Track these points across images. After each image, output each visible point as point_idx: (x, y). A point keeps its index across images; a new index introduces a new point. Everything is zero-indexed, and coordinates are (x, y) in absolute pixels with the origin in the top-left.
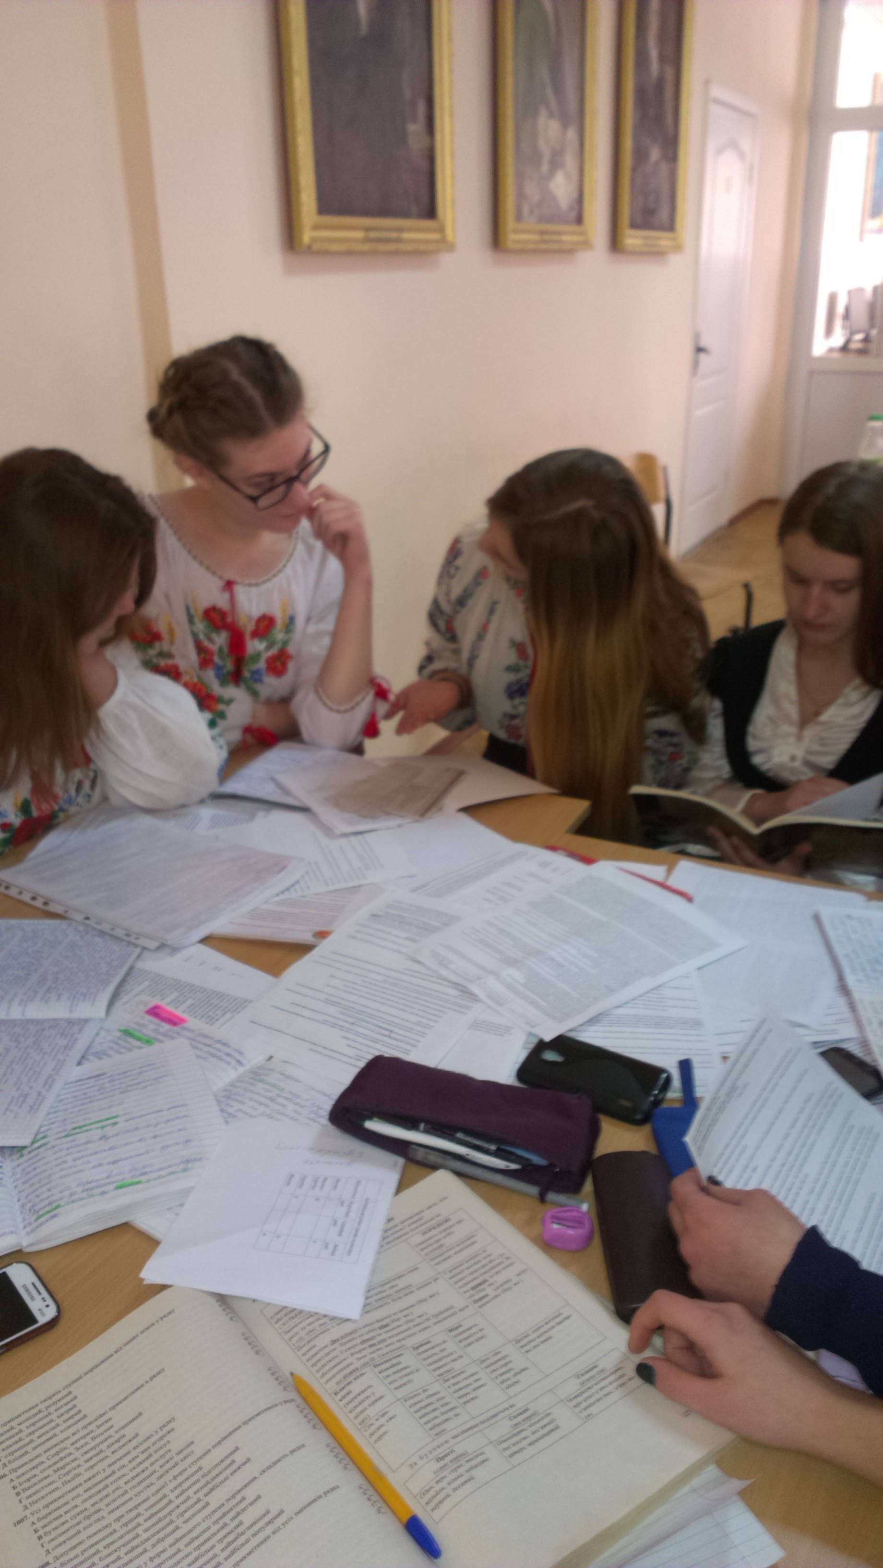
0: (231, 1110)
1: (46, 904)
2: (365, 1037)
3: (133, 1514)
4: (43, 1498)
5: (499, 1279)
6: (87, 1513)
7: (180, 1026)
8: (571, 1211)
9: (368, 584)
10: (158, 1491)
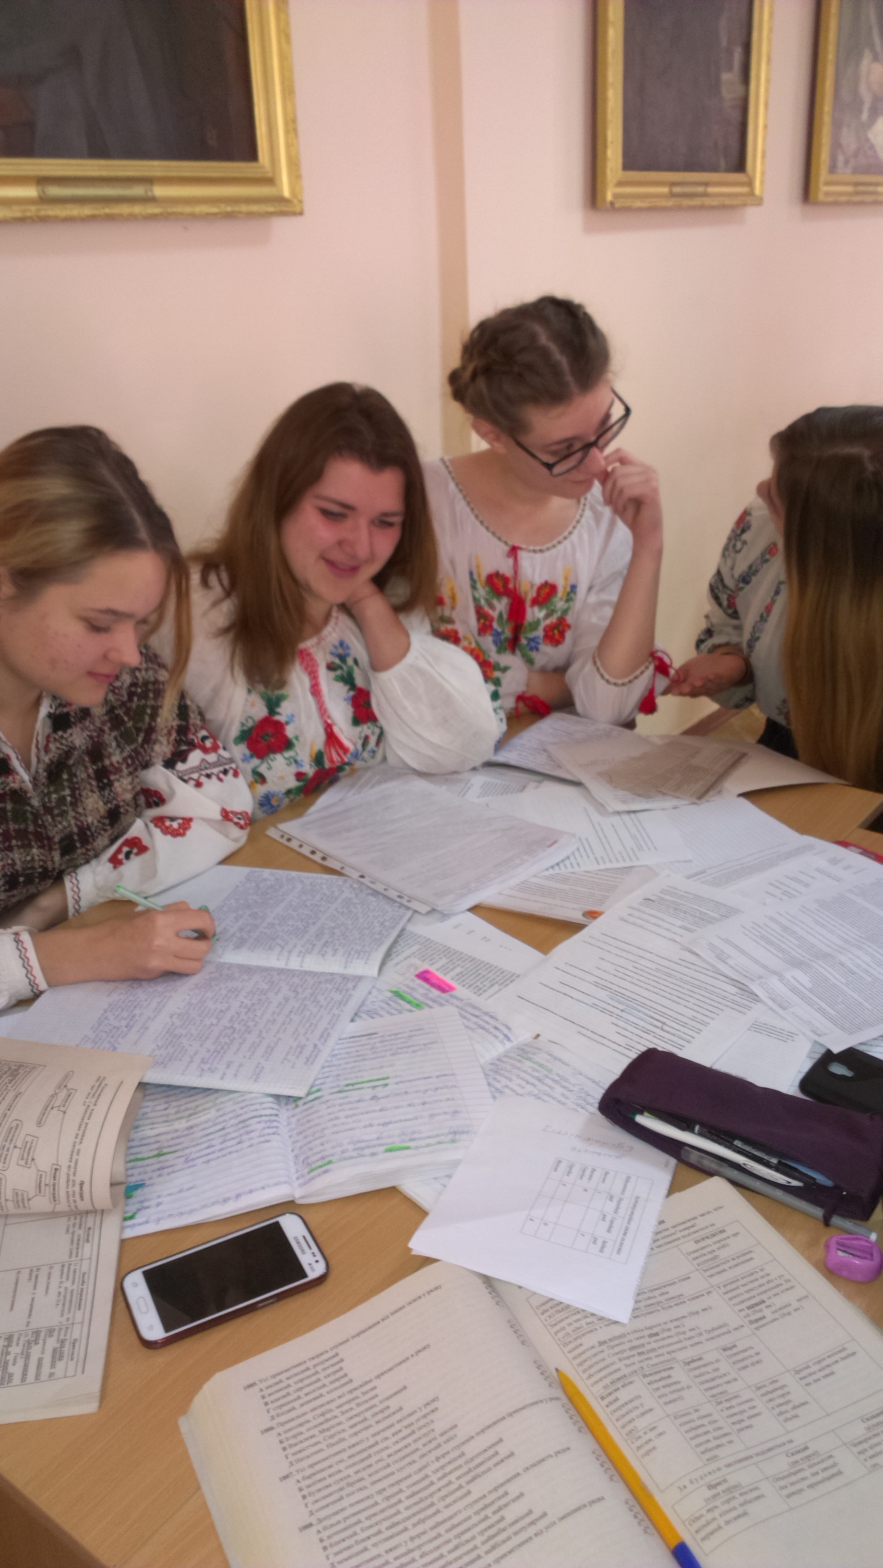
0: (498, 1086)
1: (324, 859)
2: (636, 1026)
3: (395, 1489)
4: (308, 1457)
5: (778, 1302)
6: (350, 1480)
7: (448, 993)
8: (858, 1239)
9: (658, 555)
10: (420, 1470)
